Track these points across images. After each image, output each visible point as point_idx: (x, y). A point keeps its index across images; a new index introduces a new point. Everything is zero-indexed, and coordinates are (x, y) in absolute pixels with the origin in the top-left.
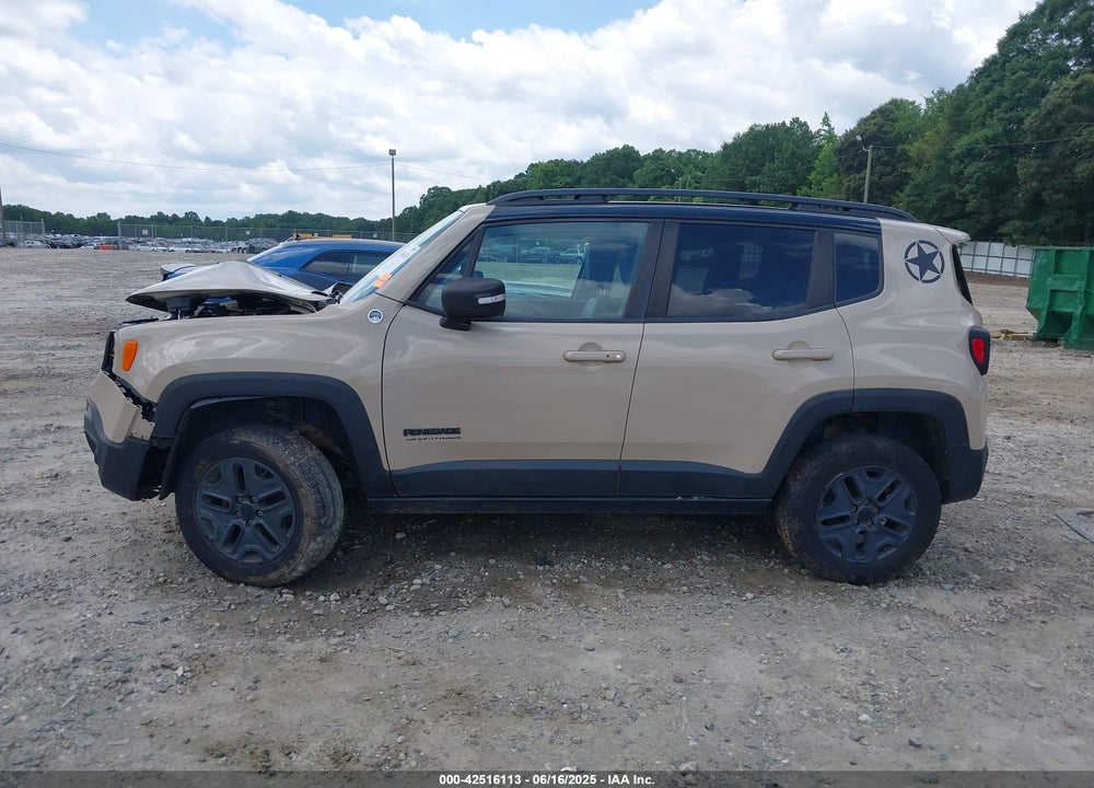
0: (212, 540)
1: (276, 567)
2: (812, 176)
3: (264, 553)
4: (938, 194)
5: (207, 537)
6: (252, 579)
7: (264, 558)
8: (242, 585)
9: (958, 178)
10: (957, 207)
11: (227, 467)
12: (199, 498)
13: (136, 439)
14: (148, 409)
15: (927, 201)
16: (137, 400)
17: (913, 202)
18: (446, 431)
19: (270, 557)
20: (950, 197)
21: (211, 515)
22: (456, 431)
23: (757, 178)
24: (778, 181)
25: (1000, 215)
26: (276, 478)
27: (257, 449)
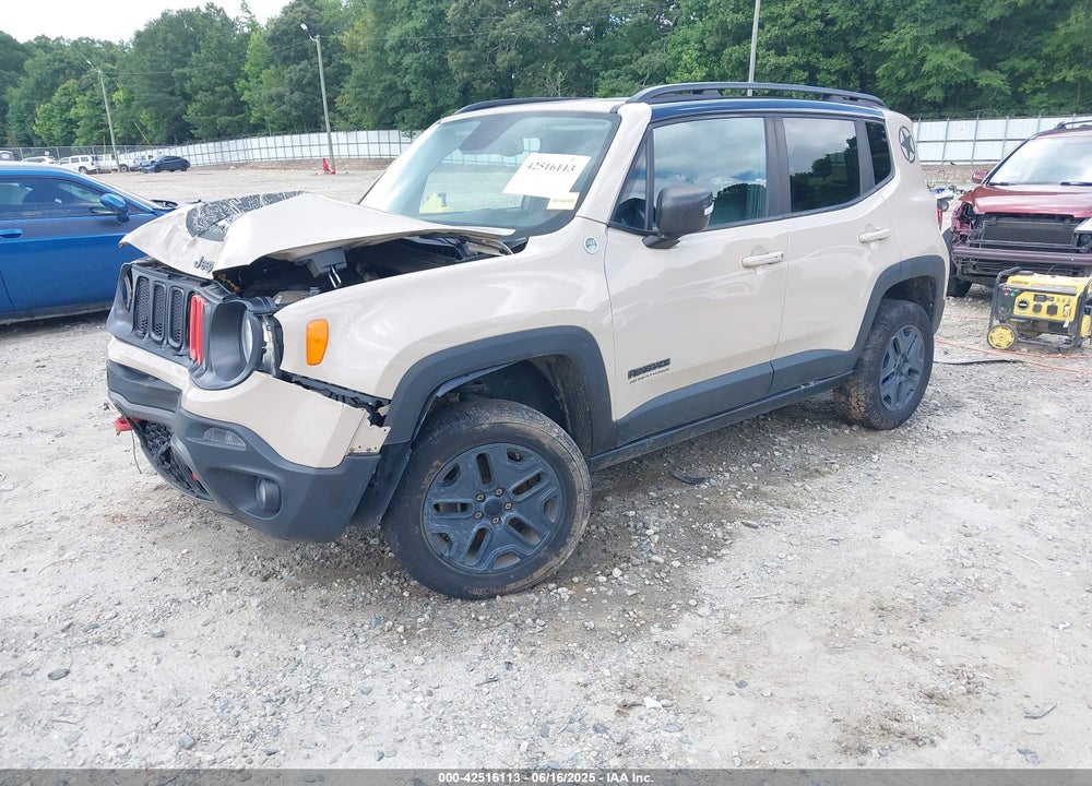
0: (450, 558)
1: (541, 562)
2: (246, 68)
3: (521, 549)
4: (382, 85)
5: (442, 556)
6: (512, 586)
7: (522, 556)
8: (498, 598)
9: (396, 69)
10: (401, 98)
11: (468, 463)
12: (428, 509)
13: (358, 455)
14: (375, 409)
15: (372, 92)
16: (356, 400)
17: (360, 93)
18: (659, 365)
19: (530, 553)
20: (391, 87)
21: (446, 528)
22: (666, 362)
23: (186, 70)
24: (210, 74)
25: (440, 104)
26: (535, 458)
27: (514, 429)
